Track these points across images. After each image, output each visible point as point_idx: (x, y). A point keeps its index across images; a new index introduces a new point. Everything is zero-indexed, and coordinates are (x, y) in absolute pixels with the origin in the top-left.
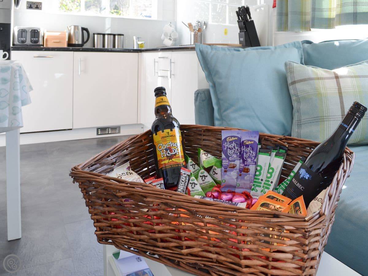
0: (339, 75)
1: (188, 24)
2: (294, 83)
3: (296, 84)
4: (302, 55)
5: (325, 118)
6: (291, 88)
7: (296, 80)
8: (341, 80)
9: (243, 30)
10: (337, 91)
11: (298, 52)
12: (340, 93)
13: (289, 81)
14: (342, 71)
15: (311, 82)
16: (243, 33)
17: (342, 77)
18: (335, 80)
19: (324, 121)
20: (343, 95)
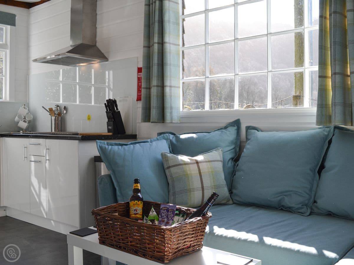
0: (198, 161)
1: (49, 109)
2: (169, 167)
3: (171, 168)
4: (169, 145)
5: (191, 189)
6: (167, 171)
7: (170, 165)
8: (200, 164)
9: (111, 120)
10: (198, 172)
11: (167, 142)
12: (200, 173)
13: (166, 167)
14: (200, 158)
15: (181, 166)
16: (112, 122)
17: (201, 162)
18: (196, 164)
19: (191, 192)
20: (202, 174)
